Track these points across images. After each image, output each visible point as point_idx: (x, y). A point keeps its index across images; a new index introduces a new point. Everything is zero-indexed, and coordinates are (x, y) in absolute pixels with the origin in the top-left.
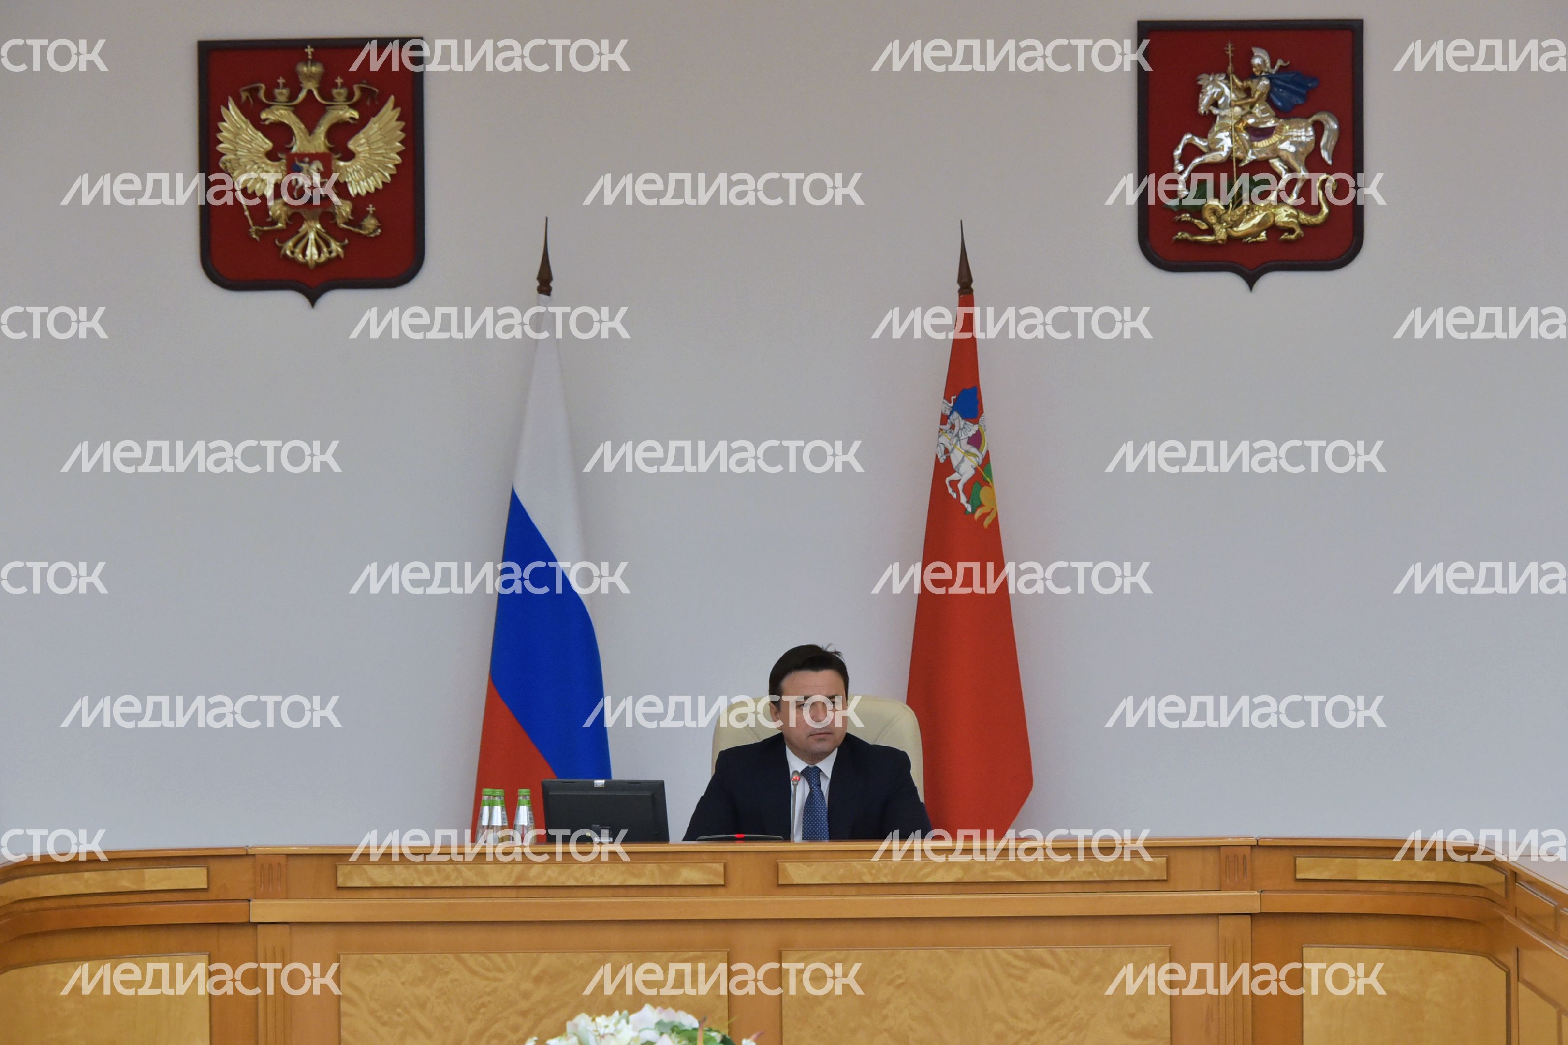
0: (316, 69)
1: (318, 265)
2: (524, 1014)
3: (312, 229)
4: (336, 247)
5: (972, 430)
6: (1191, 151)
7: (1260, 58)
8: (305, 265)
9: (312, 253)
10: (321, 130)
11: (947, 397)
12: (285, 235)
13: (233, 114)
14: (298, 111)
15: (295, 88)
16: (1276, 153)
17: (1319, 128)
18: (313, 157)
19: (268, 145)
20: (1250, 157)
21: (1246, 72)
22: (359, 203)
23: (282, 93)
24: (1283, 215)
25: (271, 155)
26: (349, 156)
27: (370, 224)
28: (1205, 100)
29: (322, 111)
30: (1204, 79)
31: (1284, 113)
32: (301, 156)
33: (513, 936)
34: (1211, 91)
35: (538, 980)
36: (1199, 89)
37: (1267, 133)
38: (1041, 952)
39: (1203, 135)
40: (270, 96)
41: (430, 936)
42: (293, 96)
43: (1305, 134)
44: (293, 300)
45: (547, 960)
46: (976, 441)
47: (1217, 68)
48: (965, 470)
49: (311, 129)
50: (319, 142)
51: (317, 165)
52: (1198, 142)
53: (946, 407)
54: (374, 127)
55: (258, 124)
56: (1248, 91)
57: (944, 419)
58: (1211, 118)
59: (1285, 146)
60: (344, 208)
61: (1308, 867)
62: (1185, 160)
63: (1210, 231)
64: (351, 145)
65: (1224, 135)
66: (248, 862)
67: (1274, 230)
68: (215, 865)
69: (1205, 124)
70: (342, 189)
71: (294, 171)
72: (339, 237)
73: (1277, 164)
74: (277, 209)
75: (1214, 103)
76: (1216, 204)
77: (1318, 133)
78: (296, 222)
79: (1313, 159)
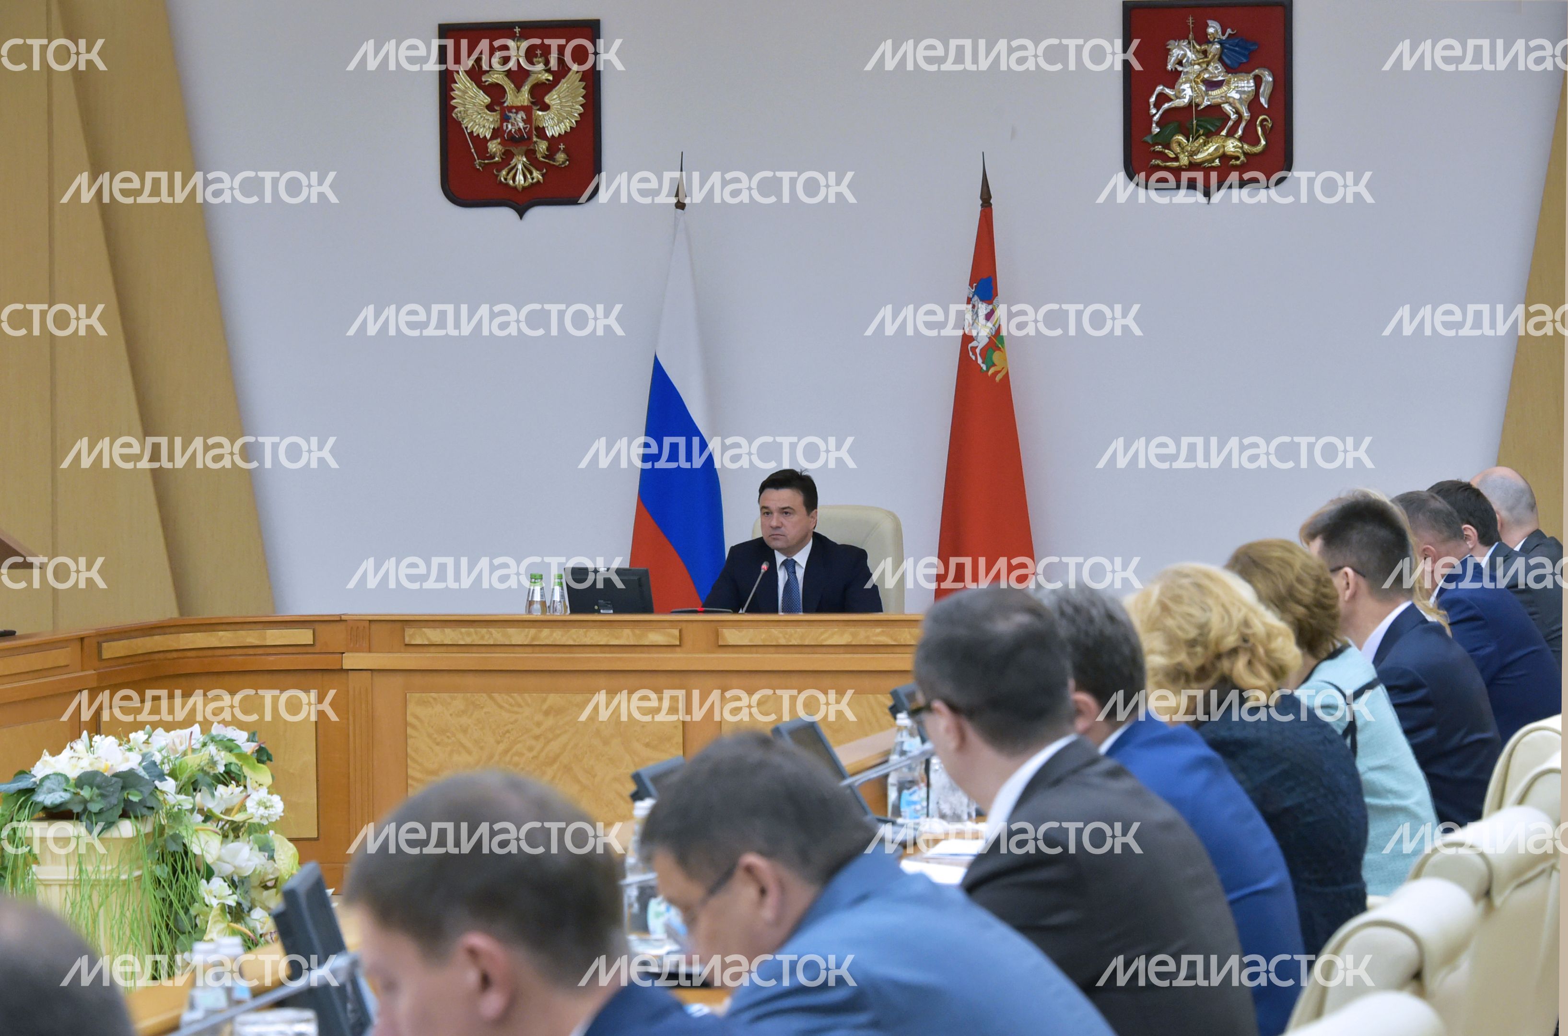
1: (524, 188)
2: (537, 738)
3: (520, 162)
4: (537, 175)
5: (988, 308)
6: (1163, 98)
7: (1213, 28)
8: (515, 188)
9: (520, 178)
10: (526, 89)
11: (971, 285)
12: (500, 166)
13: (462, 77)
14: (510, 74)
16: (1225, 99)
17: (1258, 80)
18: (518, 109)
19: (488, 100)
20: (1206, 103)
21: (1202, 38)
22: (554, 142)
24: (1231, 146)
25: (490, 108)
26: (546, 107)
27: (561, 157)
28: (1172, 60)
29: (526, 74)
30: (1172, 44)
31: (1232, 69)
32: (510, 108)
33: (532, 680)
34: (1176, 53)
35: (547, 713)
36: (1167, 52)
37: (1219, 84)
39: (1172, 87)
41: (470, 680)
43: (1248, 85)
44: (506, 214)
45: (553, 699)
46: (989, 317)
47: (1181, 35)
48: (980, 339)
49: (518, 87)
50: (524, 97)
51: (522, 115)
52: (1168, 91)
53: (968, 292)
54: (564, 85)
55: (480, 85)
56: (1205, 53)
57: (969, 301)
58: (1177, 74)
59: (1235, 94)
60: (543, 146)
62: (1158, 106)
63: (1176, 159)
64: (547, 100)
65: (1186, 86)
66: (341, 627)
67: (1225, 157)
68: (319, 628)
69: (1172, 78)
70: (541, 132)
71: (505, 119)
72: (538, 165)
73: (1227, 108)
74: (494, 147)
75: (1180, 63)
76: (1180, 138)
77: (1258, 84)
78: (508, 156)
79: (1254, 104)
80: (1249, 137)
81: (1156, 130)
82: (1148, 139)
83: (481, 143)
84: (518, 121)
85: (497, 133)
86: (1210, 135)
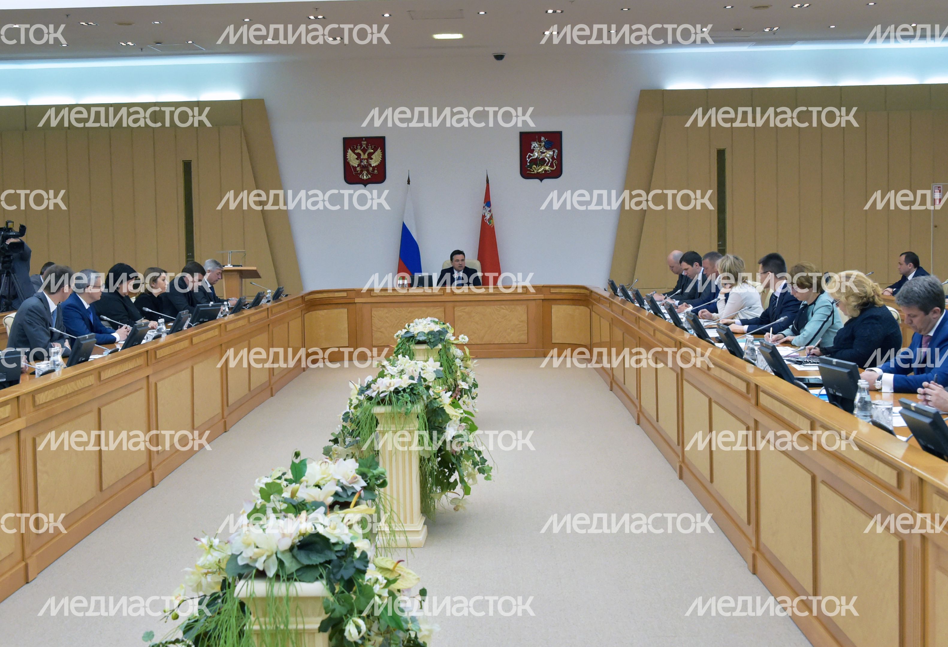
0: (365, 142)
1: (366, 180)
2: (406, 319)
3: (365, 173)
4: (369, 176)
5: (489, 209)
6: (530, 156)
7: (543, 139)
8: (364, 180)
9: (365, 177)
10: (366, 154)
11: (484, 203)
12: (360, 174)
13: (350, 151)
14: (362, 150)
15: (361, 146)
16: (546, 156)
17: (554, 152)
18: (365, 159)
19: (356, 157)
20: (541, 157)
21: (540, 141)
22: (374, 167)
23: (359, 147)
24: (547, 168)
25: (357, 159)
26: (372, 159)
27: (376, 171)
28: (532, 147)
29: (366, 150)
30: (532, 143)
31: (547, 149)
32: (363, 159)
33: (405, 304)
34: (533, 145)
35: (409, 313)
36: (531, 145)
37: (544, 153)
38: (503, 307)
39: (532, 153)
40: (357, 148)
41: (388, 304)
42: (361, 148)
43: (551, 153)
44: (361, 186)
45: (410, 309)
46: (490, 211)
47: (534, 140)
48: (488, 217)
49: (364, 154)
50: (366, 156)
51: (366, 161)
52: (531, 155)
53: (484, 205)
54: (376, 153)
55: (354, 153)
56: (540, 145)
57: (484, 207)
58: (534, 150)
59: (548, 155)
60: (371, 169)
61: (553, 290)
62: (529, 158)
63: (534, 171)
64: (372, 157)
65: (536, 153)
66: (354, 291)
67: (546, 171)
68: (348, 292)
69: (532, 151)
70: (370, 165)
71: (361, 162)
72: (370, 174)
73: (546, 159)
74: (358, 169)
75: (534, 147)
76: (535, 166)
77: (554, 153)
78: (362, 171)
79: (553, 158)
80: (552, 166)
81: (528, 164)
82: (526, 166)
83: (355, 168)
84: (365, 162)
85: (359, 165)
86: (542, 165)
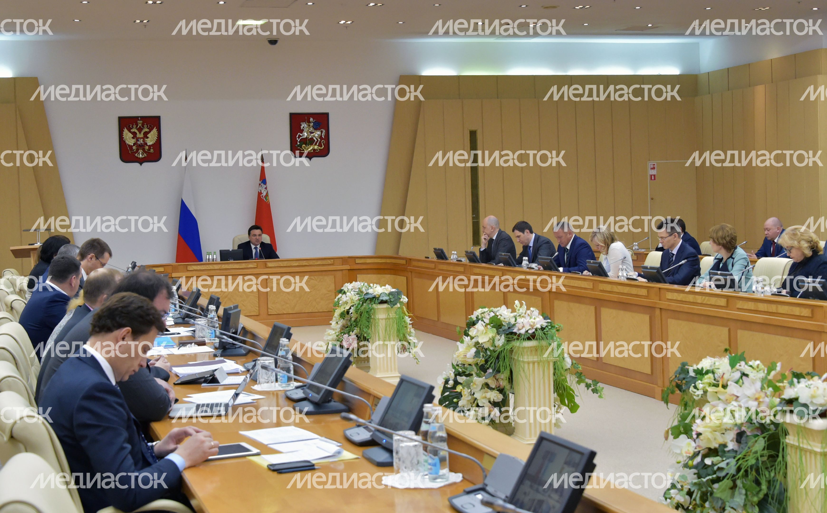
0: (141, 122)
1: (142, 158)
3: (141, 151)
4: (145, 155)
5: (265, 186)
6: (300, 136)
7: (311, 119)
8: (139, 158)
9: (141, 156)
10: (142, 133)
11: (260, 180)
12: (136, 153)
13: (126, 131)
14: (137, 129)
15: (137, 125)
16: (314, 136)
17: (322, 132)
18: (141, 138)
19: (132, 136)
20: (310, 137)
21: (309, 122)
22: (150, 146)
23: (135, 126)
24: (316, 147)
25: (133, 138)
26: (148, 138)
27: (152, 151)
28: (302, 127)
29: (142, 129)
30: (301, 123)
31: (316, 129)
32: (139, 138)
34: (303, 125)
36: (301, 125)
37: (313, 133)
39: (302, 133)
40: (132, 127)
42: (137, 127)
43: (319, 133)
44: (137, 165)
46: (266, 188)
47: (304, 121)
48: (264, 194)
49: (140, 133)
50: (142, 135)
51: (142, 140)
53: (260, 182)
54: (152, 133)
55: (130, 132)
56: (309, 125)
57: (260, 185)
58: (303, 130)
59: (316, 135)
60: (147, 148)
61: (358, 261)
62: (299, 138)
63: (303, 150)
64: (148, 136)
65: (305, 133)
66: (171, 266)
67: (314, 150)
68: (164, 267)
69: (302, 131)
70: (146, 144)
71: (137, 140)
72: (146, 152)
73: (314, 138)
74: (134, 148)
75: (304, 127)
76: (304, 145)
77: (322, 133)
78: (137, 150)
79: (321, 137)
80: (320, 145)
81: (298, 143)
82: (296, 145)
83: (131, 147)
84: (141, 141)
85: (134, 144)
86: (312, 144)
